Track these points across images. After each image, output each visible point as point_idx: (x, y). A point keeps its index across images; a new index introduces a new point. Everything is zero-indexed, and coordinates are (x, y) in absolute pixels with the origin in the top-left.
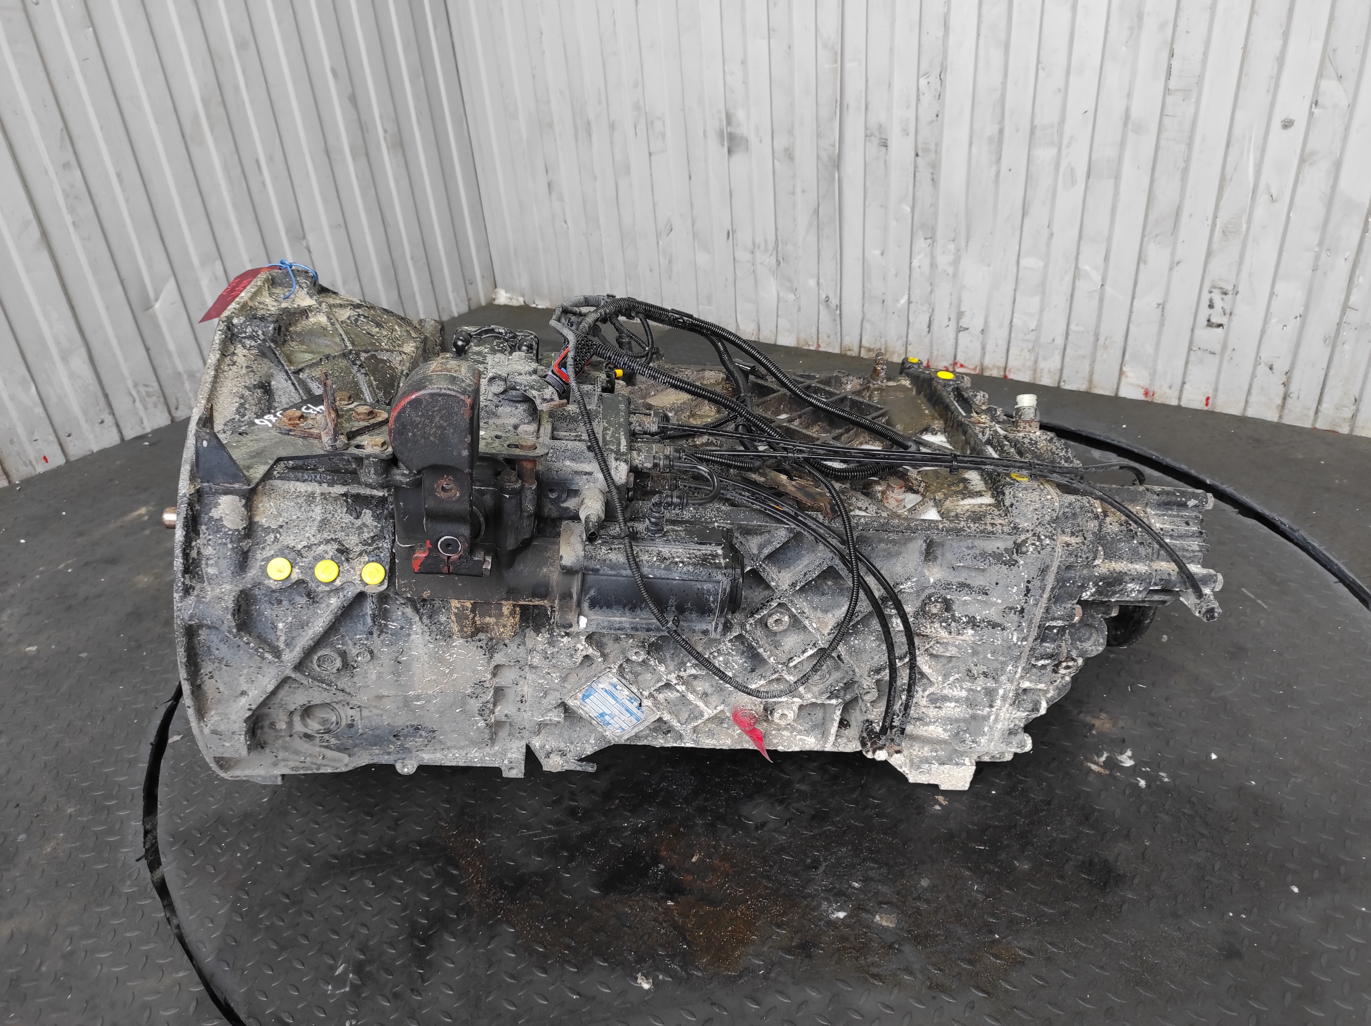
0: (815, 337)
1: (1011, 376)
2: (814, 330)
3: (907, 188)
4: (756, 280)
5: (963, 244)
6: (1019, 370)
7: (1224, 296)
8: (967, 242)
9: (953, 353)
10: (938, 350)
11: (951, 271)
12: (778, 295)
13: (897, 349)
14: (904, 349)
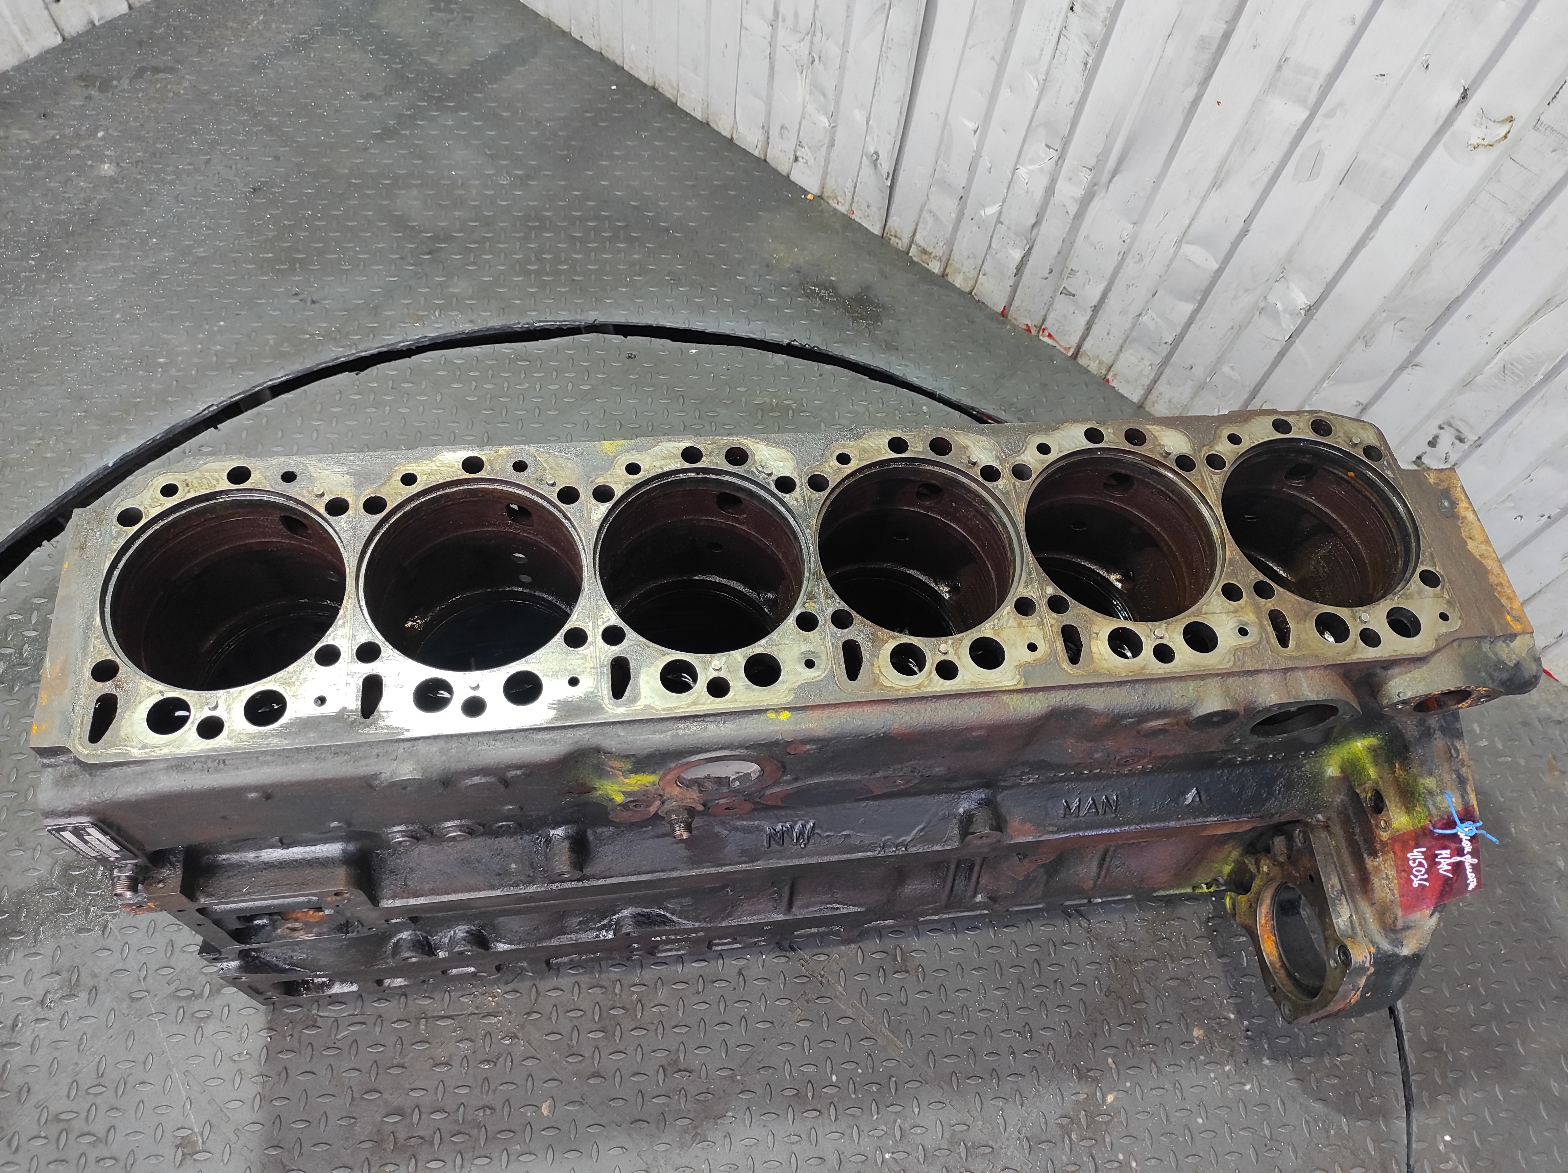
0: (849, 195)
1: (1113, 383)
2: (849, 184)
3: (1043, 49)
4: (772, 69)
5: (1105, 177)
6: (1128, 381)
7: (1457, 442)
8: (1113, 177)
9: (1043, 313)
10: (1023, 301)
11: (1073, 209)
12: (804, 107)
13: (966, 270)
14: (974, 274)
